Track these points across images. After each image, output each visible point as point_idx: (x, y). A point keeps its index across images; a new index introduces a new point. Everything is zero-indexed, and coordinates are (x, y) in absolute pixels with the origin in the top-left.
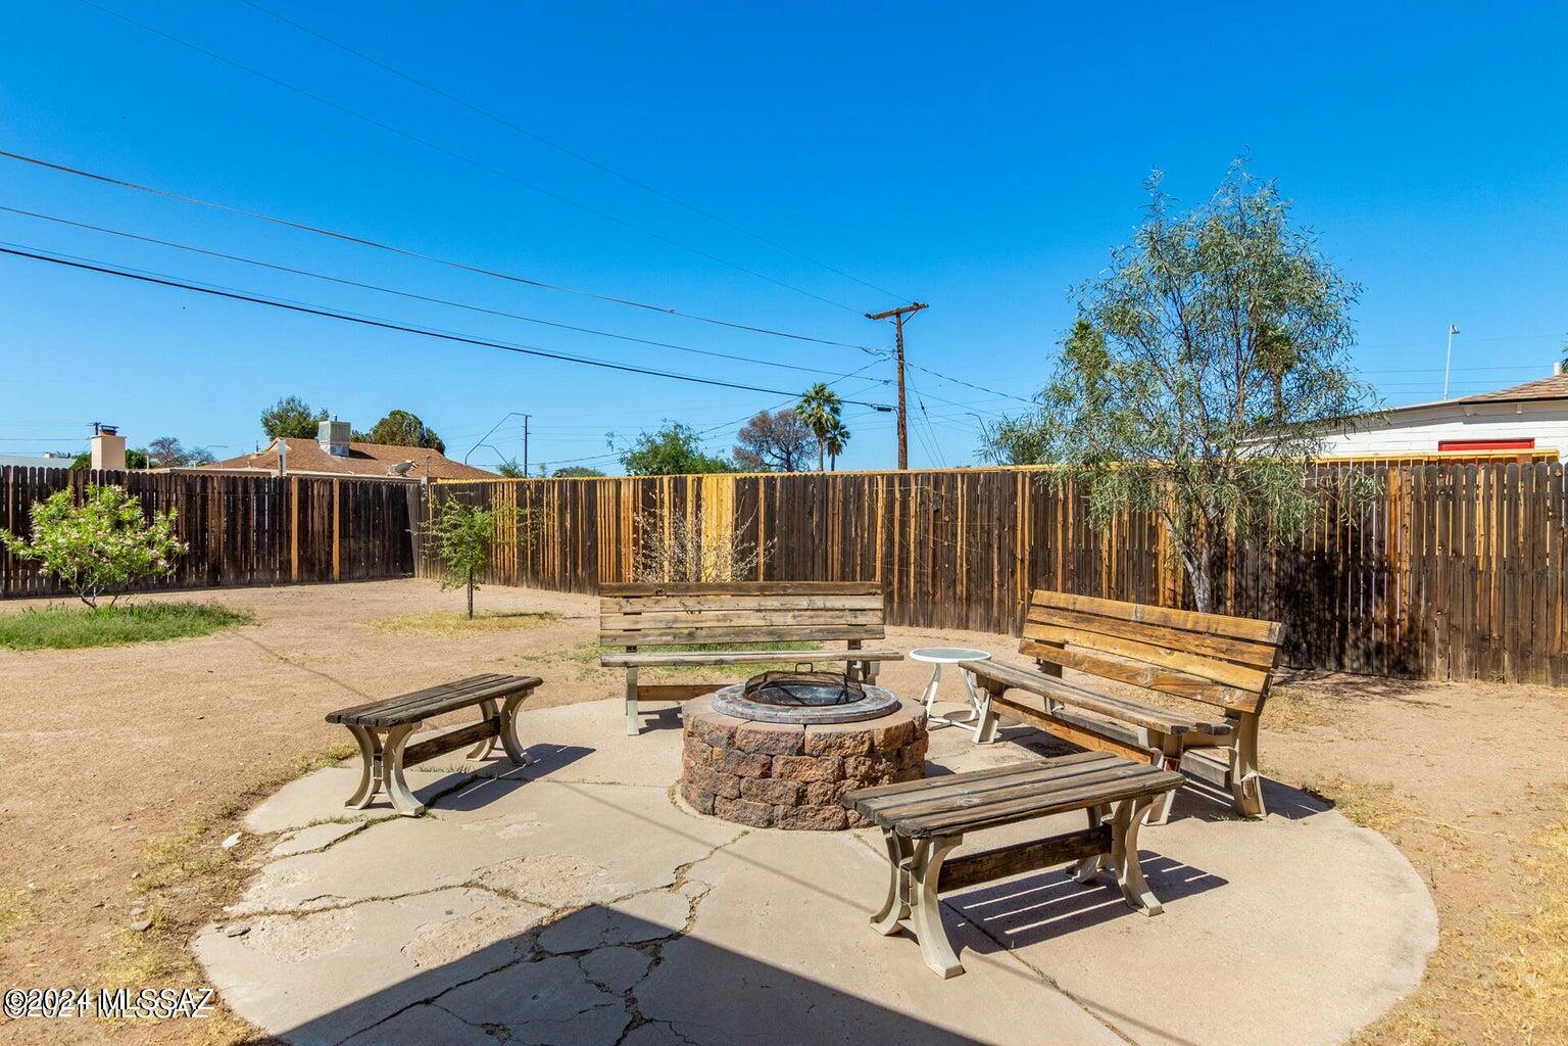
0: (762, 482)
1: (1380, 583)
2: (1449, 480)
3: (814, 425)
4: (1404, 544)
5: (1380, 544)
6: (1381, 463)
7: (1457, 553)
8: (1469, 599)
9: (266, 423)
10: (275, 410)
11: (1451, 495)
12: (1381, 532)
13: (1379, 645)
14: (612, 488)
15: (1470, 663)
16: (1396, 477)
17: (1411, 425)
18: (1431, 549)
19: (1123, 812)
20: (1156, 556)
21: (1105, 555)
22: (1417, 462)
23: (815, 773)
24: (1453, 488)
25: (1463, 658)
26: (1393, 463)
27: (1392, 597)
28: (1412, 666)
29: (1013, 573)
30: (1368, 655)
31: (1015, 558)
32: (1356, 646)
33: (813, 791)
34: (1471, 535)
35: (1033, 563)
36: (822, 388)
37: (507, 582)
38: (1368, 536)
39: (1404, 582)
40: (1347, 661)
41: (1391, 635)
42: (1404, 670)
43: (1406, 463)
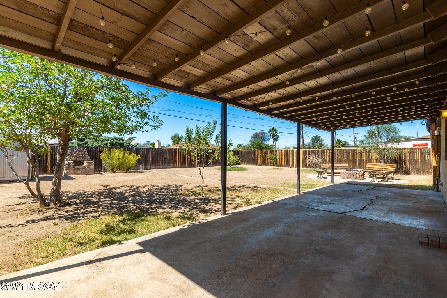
0: (307, 151)
1: (404, 163)
2: (413, 150)
3: (272, 135)
4: (407, 158)
5: (404, 158)
6: (404, 148)
7: (415, 159)
8: (416, 165)
9: (172, 138)
10: (173, 136)
11: (414, 152)
12: (404, 157)
13: (404, 170)
14: (280, 152)
15: (417, 173)
16: (406, 150)
17: (409, 141)
18: (411, 159)
19: (386, 176)
20: (372, 160)
21: (364, 160)
22: (409, 148)
23: (358, 175)
24: (414, 151)
25: (416, 172)
26: (406, 148)
27: (406, 165)
28: (409, 173)
29: (350, 162)
30: (403, 172)
31: (350, 160)
32: (401, 171)
33: (358, 177)
34: (416, 157)
35: (353, 161)
36: (274, 128)
37: (260, 165)
38: (403, 157)
39: (407, 163)
40: (400, 172)
41: (406, 169)
42: (408, 173)
43: (407, 148)
